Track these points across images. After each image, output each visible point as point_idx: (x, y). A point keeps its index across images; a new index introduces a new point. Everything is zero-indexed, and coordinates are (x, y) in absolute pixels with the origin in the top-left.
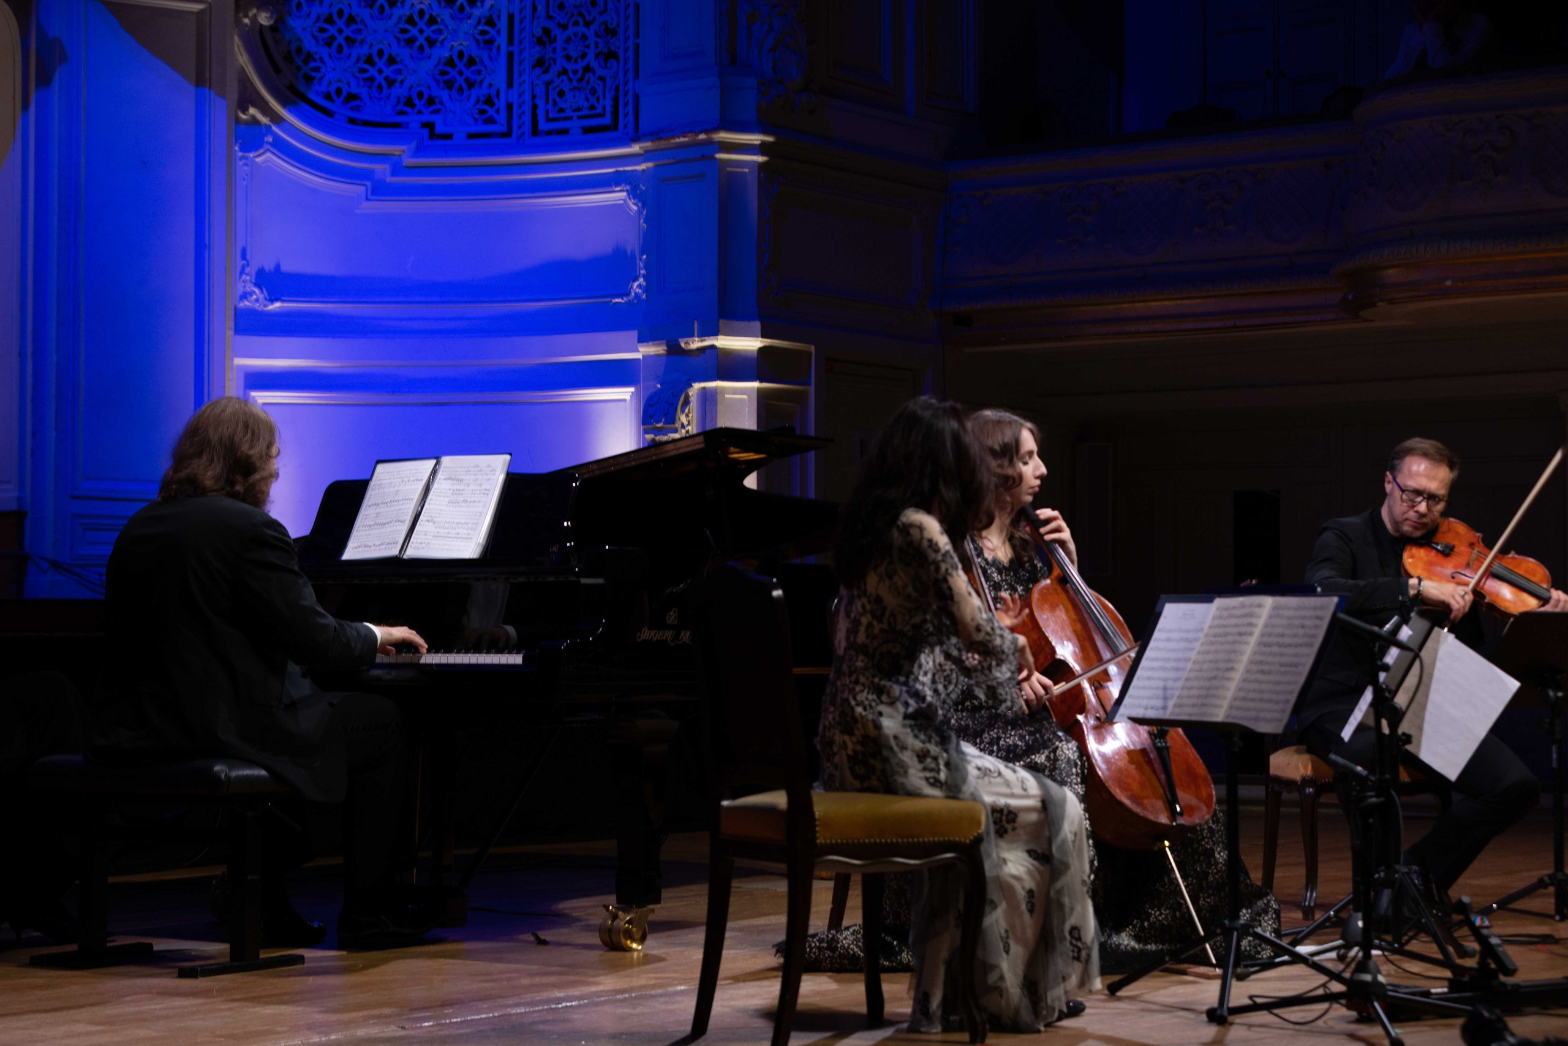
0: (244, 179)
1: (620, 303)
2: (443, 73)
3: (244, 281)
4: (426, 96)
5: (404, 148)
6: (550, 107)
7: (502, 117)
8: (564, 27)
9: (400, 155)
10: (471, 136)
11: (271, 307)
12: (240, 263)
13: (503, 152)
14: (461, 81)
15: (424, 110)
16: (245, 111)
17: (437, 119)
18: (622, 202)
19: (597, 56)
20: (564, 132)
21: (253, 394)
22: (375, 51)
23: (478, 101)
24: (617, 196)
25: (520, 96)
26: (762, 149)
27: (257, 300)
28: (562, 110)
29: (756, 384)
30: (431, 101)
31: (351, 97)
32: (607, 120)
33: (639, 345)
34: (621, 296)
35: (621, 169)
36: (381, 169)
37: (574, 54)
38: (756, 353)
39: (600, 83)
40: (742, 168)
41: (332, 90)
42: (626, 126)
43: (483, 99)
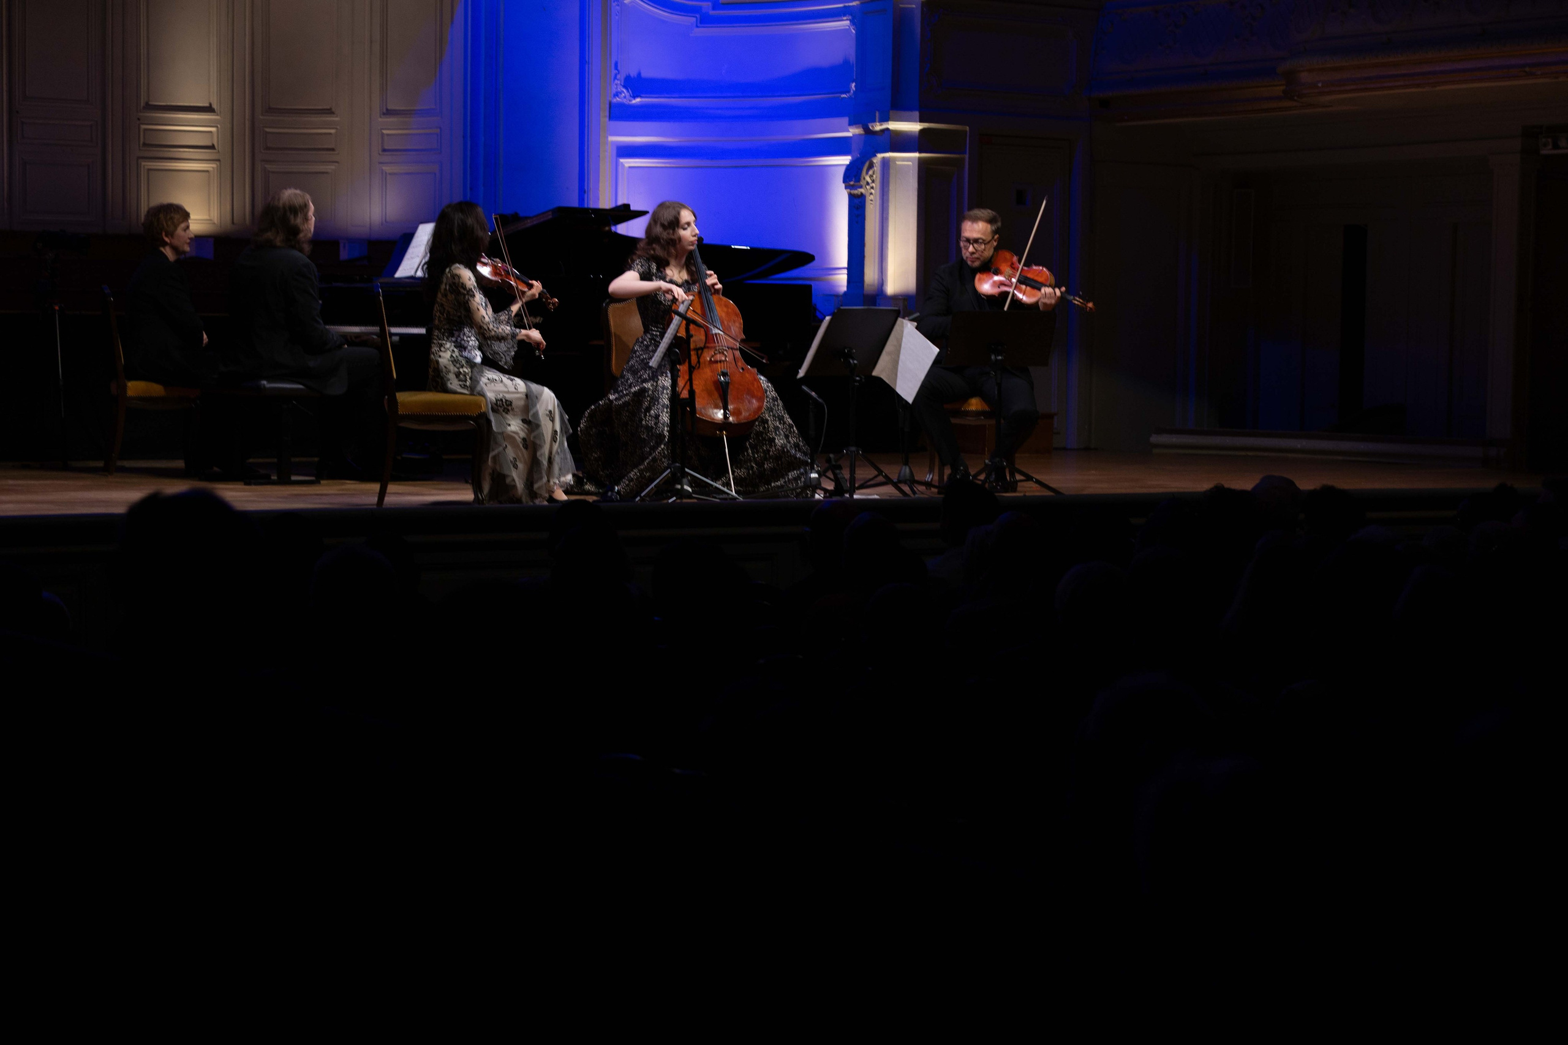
0: (617, 15)
1: (845, 98)
3: (616, 85)
11: (634, 102)
18: (848, 27)
21: (622, 160)
24: (844, 23)
27: (625, 97)
29: (917, 155)
34: (845, 93)
35: (847, 4)
36: (705, 6)
38: (918, 133)
40: (911, 4)
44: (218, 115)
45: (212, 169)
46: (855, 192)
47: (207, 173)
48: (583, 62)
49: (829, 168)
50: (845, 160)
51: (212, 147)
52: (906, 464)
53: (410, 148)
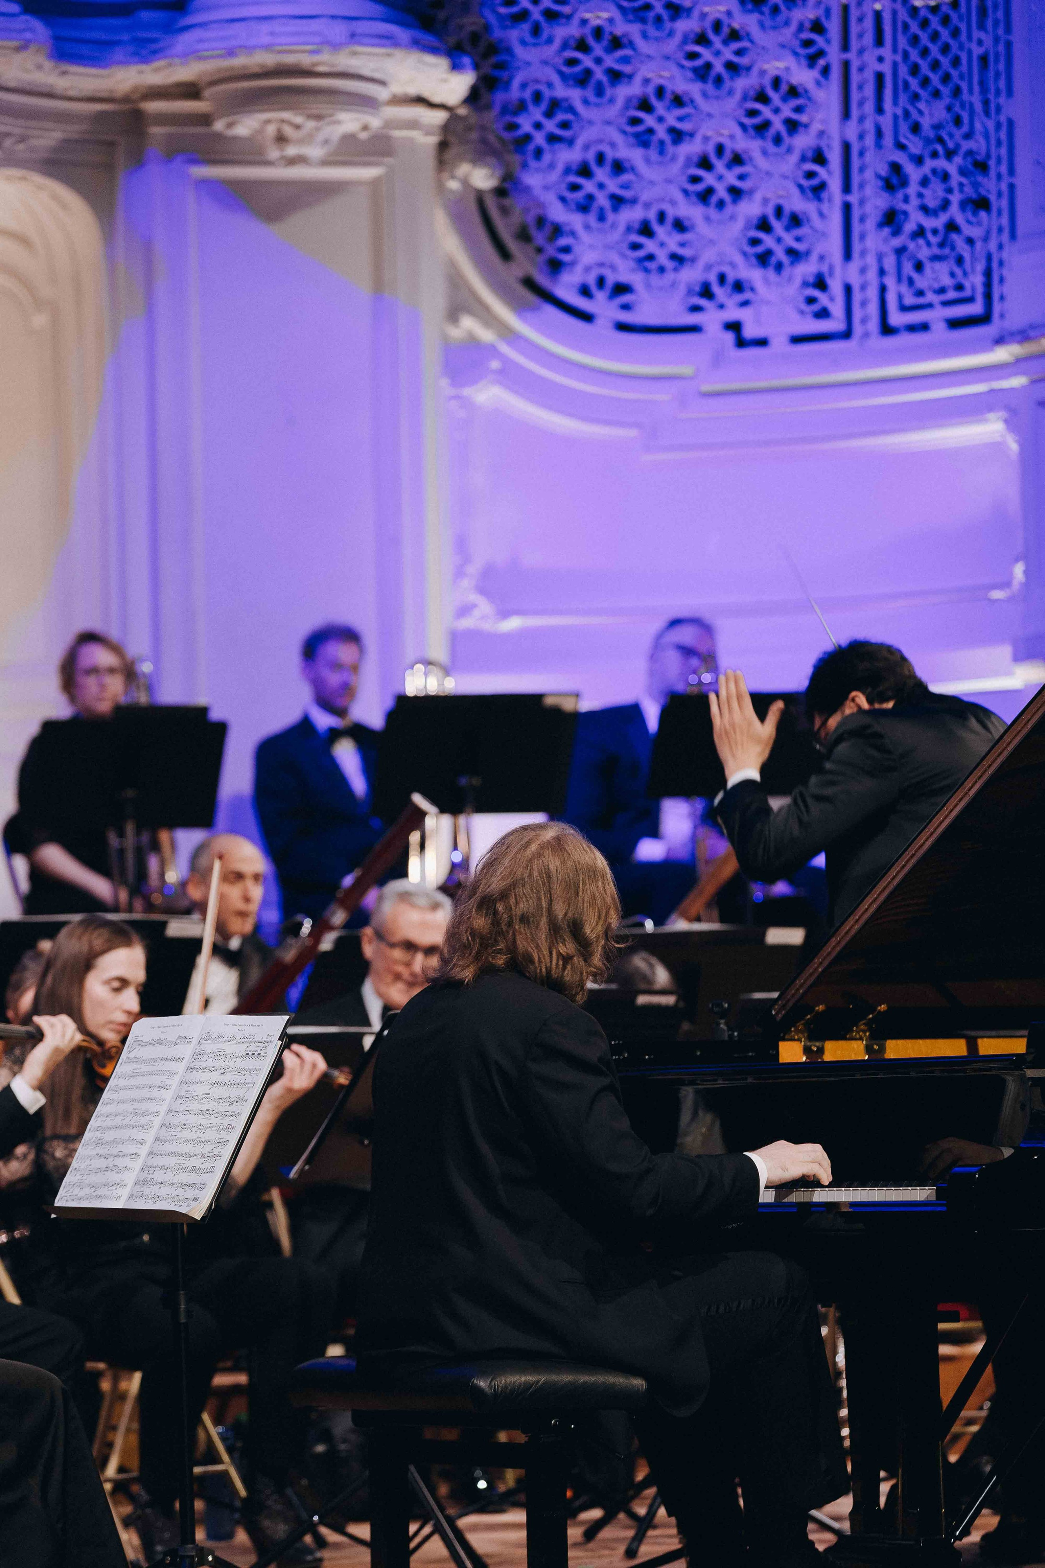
1: (1001, 599)
2: (755, 242)
3: (462, 589)
4: (730, 280)
5: (695, 363)
6: (904, 289)
7: (837, 309)
8: (919, 161)
9: (691, 378)
10: (797, 340)
11: (504, 626)
12: (457, 559)
13: (836, 364)
14: (780, 254)
15: (727, 302)
17: (746, 315)
19: (963, 205)
20: (924, 327)
22: (652, 215)
23: (805, 284)
24: (991, 428)
25: (863, 270)
27: (484, 617)
28: (920, 293)
30: (738, 286)
31: (621, 289)
32: (976, 308)
33: (1014, 665)
34: (1000, 587)
35: (997, 385)
36: (663, 399)
37: (932, 204)
39: (967, 247)
41: (591, 280)
42: (1002, 316)
43: (811, 279)
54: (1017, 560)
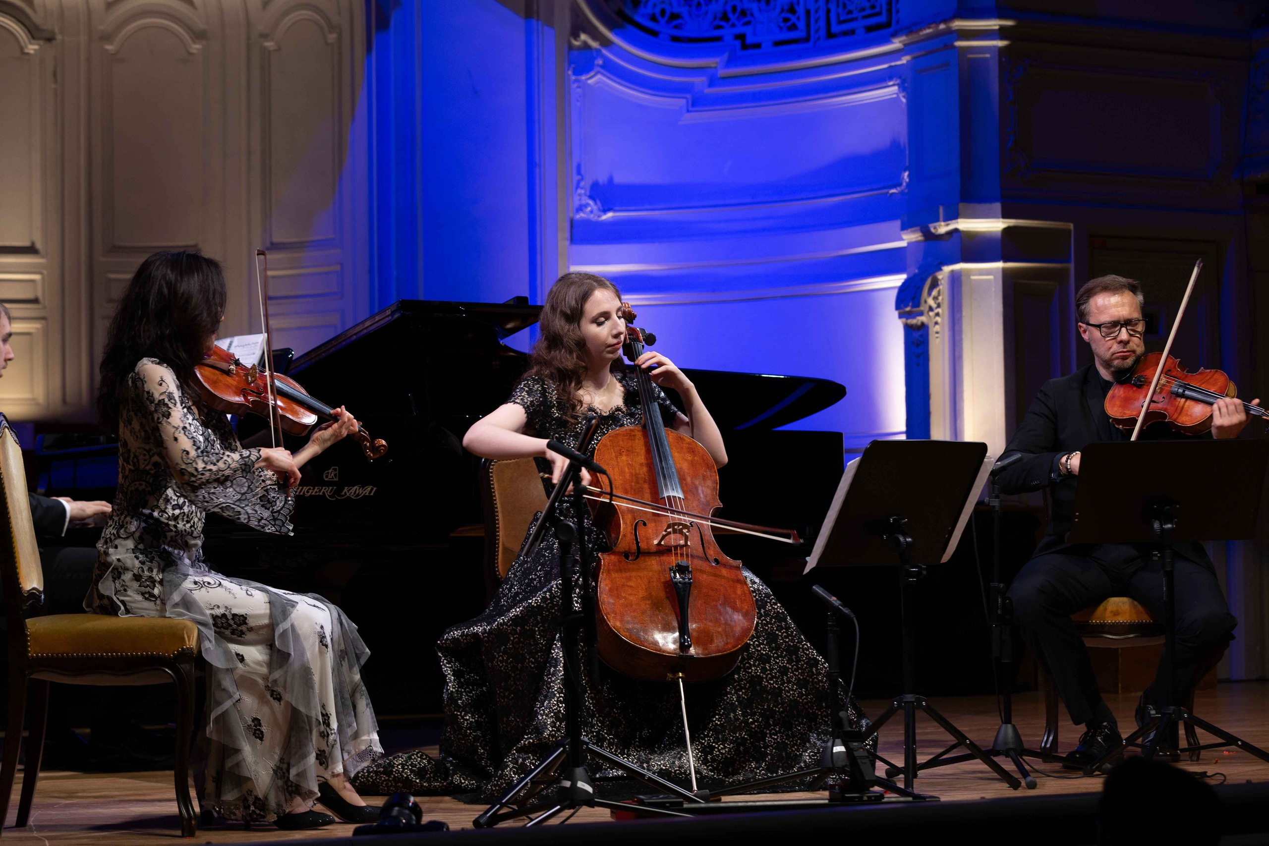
0: (578, 101)
1: (895, 193)
3: (579, 195)
4: (739, 9)
5: (717, 60)
6: (840, 10)
7: (801, 25)
9: (716, 68)
10: (777, 44)
11: (604, 217)
12: (576, 178)
13: (800, 56)
15: (736, 22)
16: (576, 36)
17: (748, 30)
18: (895, 96)
20: (852, 32)
23: (782, 11)
24: (890, 91)
25: (816, 2)
26: (1002, 33)
27: (592, 212)
28: (850, 12)
29: (1000, 265)
30: (743, 13)
31: (675, 16)
32: (883, 18)
33: (902, 232)
34: (894, 187)
35: (893, 64)
36: (699, 81)
38: (1000, 234)
40: (985, 53)
41: (657, 10)
42: (898, 22)
43: (786, 8)
44: (43, 257)
45: (33, 331)
46: (913, 321)
47: (27, 337)
48: (532, 165)
49: (876, 293)
50: (897, 280)
51: (35, 301)
52: (1007, 720)
53: (301, 293)
54: (905, 171)
